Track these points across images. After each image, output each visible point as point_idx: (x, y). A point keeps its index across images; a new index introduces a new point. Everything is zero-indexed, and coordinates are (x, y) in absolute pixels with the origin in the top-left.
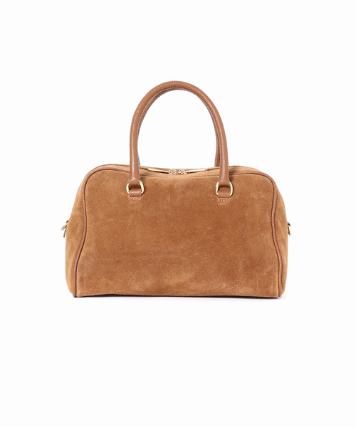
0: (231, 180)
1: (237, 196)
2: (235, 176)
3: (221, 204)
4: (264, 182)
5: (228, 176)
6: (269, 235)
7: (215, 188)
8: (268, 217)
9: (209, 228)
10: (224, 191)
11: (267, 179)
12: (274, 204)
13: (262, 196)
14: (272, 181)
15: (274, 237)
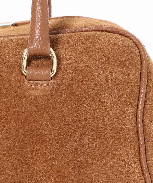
0: (54, 44)
1: (66, 77)
2: (64, 36)
3: (33, 93)
4: (122, 47)
5: (47, 36)
6: (131, 154)
7: (21, 59)
8: (130, 117)
9: (8, 143)
10: (39, 67)
11: (128, 41)
12: (143, 91)
13: (118, 76)
14: (137, 44)
15: (143, 157)
